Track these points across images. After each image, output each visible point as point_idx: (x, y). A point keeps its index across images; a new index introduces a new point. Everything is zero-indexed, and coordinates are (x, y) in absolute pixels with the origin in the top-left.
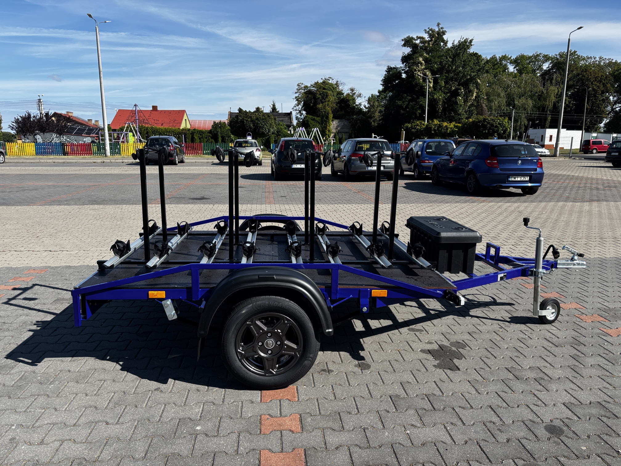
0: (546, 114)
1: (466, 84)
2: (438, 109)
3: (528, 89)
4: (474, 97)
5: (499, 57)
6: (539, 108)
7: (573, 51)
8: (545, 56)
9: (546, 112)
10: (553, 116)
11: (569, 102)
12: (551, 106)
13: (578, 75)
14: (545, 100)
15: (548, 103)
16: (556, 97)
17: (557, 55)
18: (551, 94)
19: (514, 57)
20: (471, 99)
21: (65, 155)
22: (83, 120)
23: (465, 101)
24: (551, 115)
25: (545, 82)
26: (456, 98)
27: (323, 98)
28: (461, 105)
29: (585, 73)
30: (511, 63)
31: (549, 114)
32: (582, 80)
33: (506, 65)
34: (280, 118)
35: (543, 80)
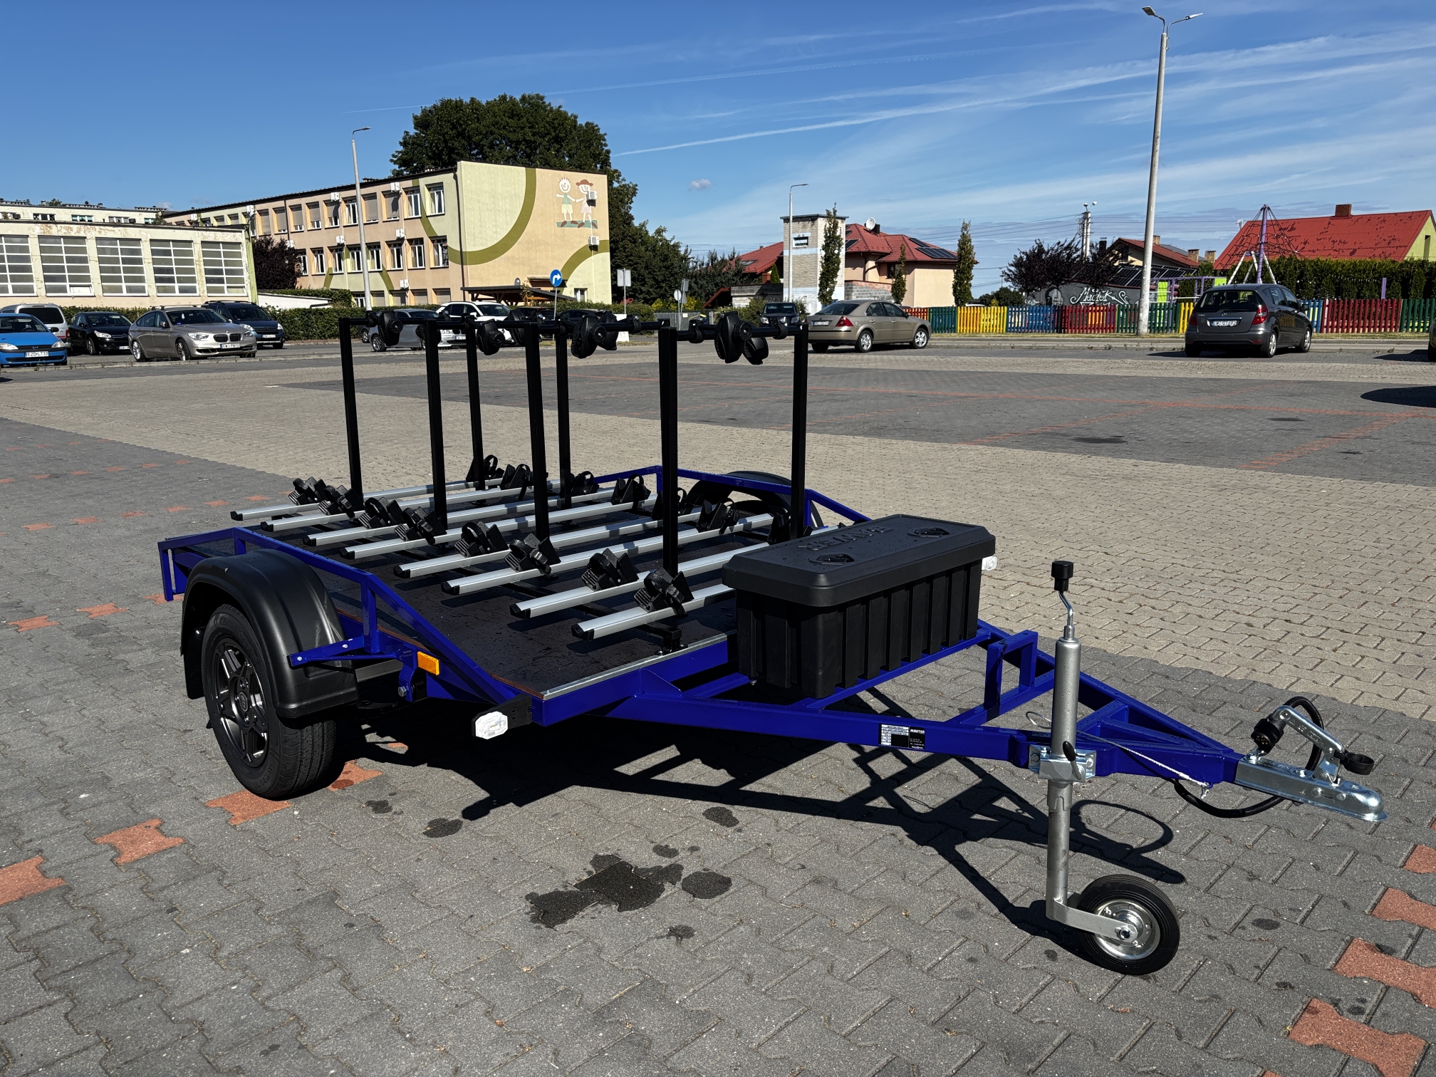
21: (1061, 332)
22: (1179, 253)
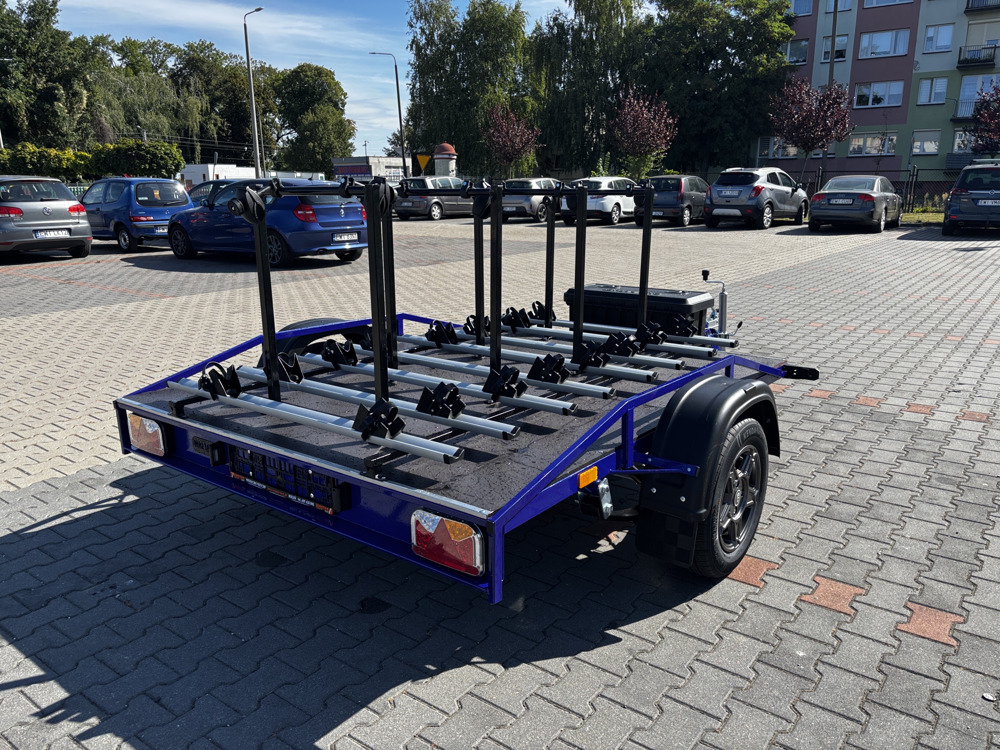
0: (192, 141)
1: (66, 80)
2: (21, 124)
3: (155, 99)
4: (85, 105)
5: (92, 38)
6: (179, 131)
7: (208, 43)
8: (167, 46)
9: (192, 137)
10: (203, 144)
11: (223, 124)
12: (197, 130)
13: (225, 82)
14: (185, 117)
15: (191, 123)
16: (202, 115)
17: (184, 47)
18: (193, 108)
19: (118, 41)
20: (79, 108)
23: (71, 111)
24: (200, 142)
25: (179, 88)
26: (52, 105)
28: (64, 118)
29: (234, 80)
30: (114, 50)
31: (196, 141)
32: (234, 91)
33: (105, 54)
35: (176, 85)
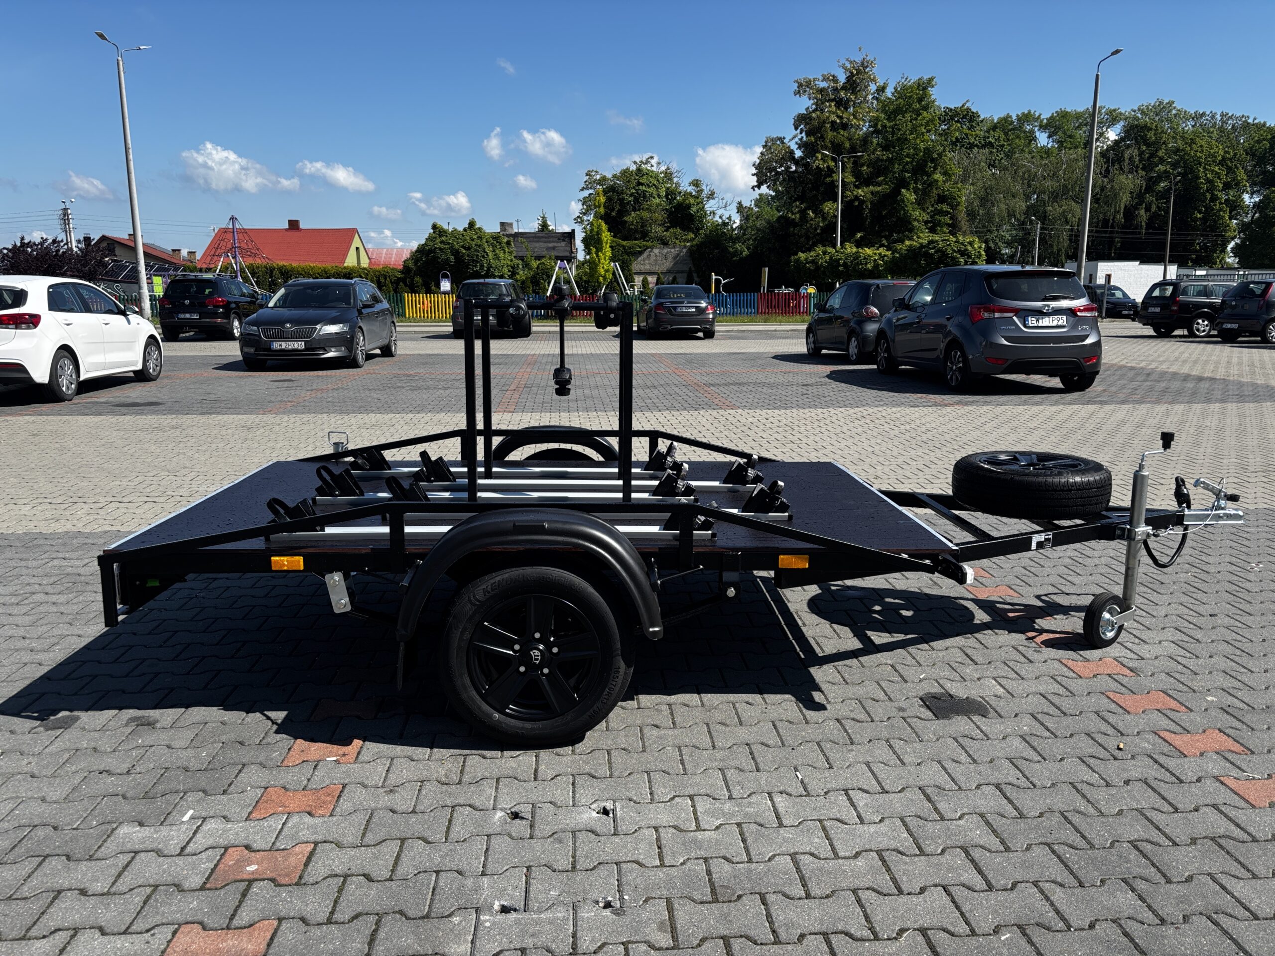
0: (1113, 232)
3: (1073, 182)
5: (1018, 116)
9: (1112, 227)
10: (1125, 236)
14: (1109, 203)
15: (1114, 209)
17: (1134, 111)
18: (1120, 189)
19: (1045, 116)
22: (163, 251)
24: (1122, 233)
25: (1109, 166)
27: (636, 200)
30: (1040, 127)
31: (1117, 232)
33: (1032, 132)
34: (550, 242)
35: (1106, 162)
